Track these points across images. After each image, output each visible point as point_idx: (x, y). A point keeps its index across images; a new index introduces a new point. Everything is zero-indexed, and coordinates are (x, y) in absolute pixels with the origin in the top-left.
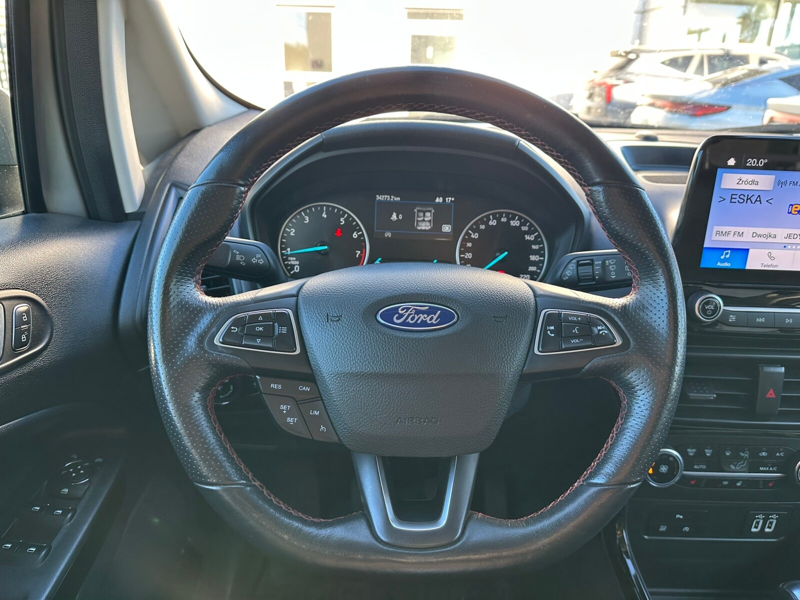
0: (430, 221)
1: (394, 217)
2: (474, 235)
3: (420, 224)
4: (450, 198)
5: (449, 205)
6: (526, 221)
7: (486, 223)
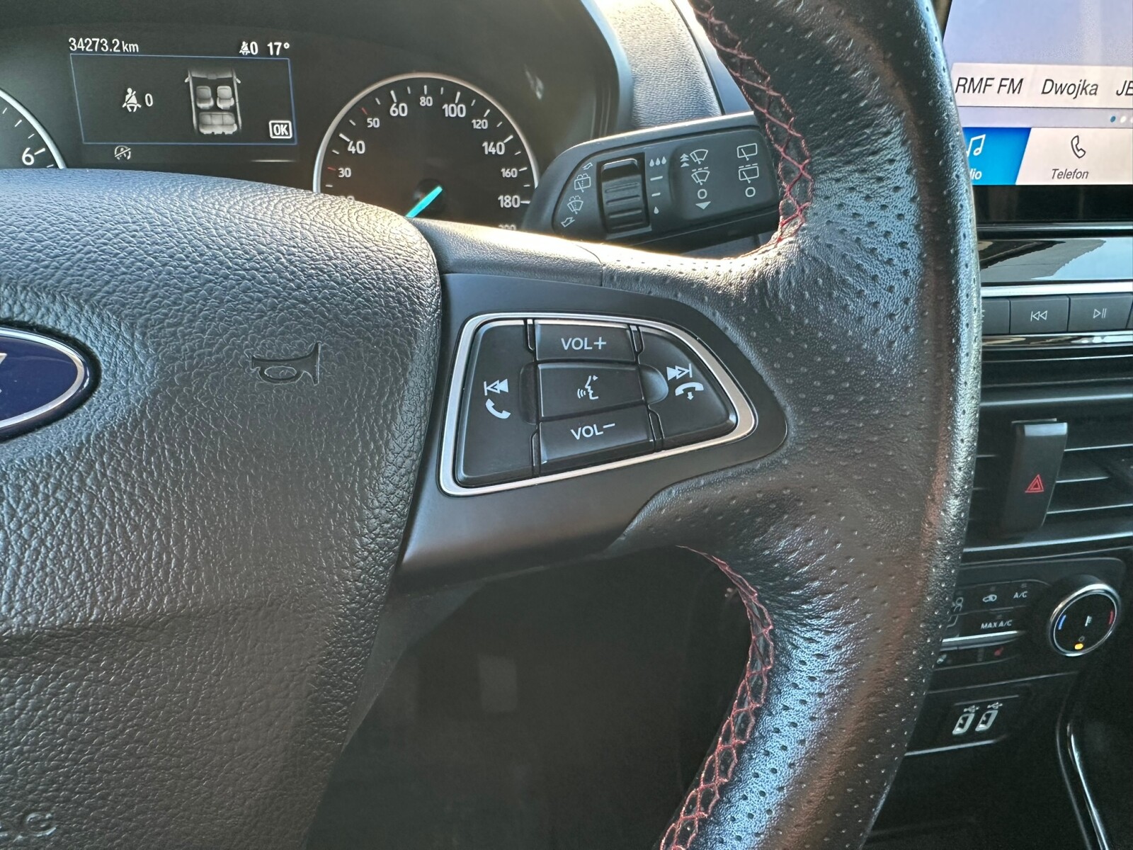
0: (232, 110)
1: (131, 101)
2: (354, 145)
3: (207, 118)
4: (279, 44)
5: (278, 63)
6: (484, 104)
7: (383, 113)
